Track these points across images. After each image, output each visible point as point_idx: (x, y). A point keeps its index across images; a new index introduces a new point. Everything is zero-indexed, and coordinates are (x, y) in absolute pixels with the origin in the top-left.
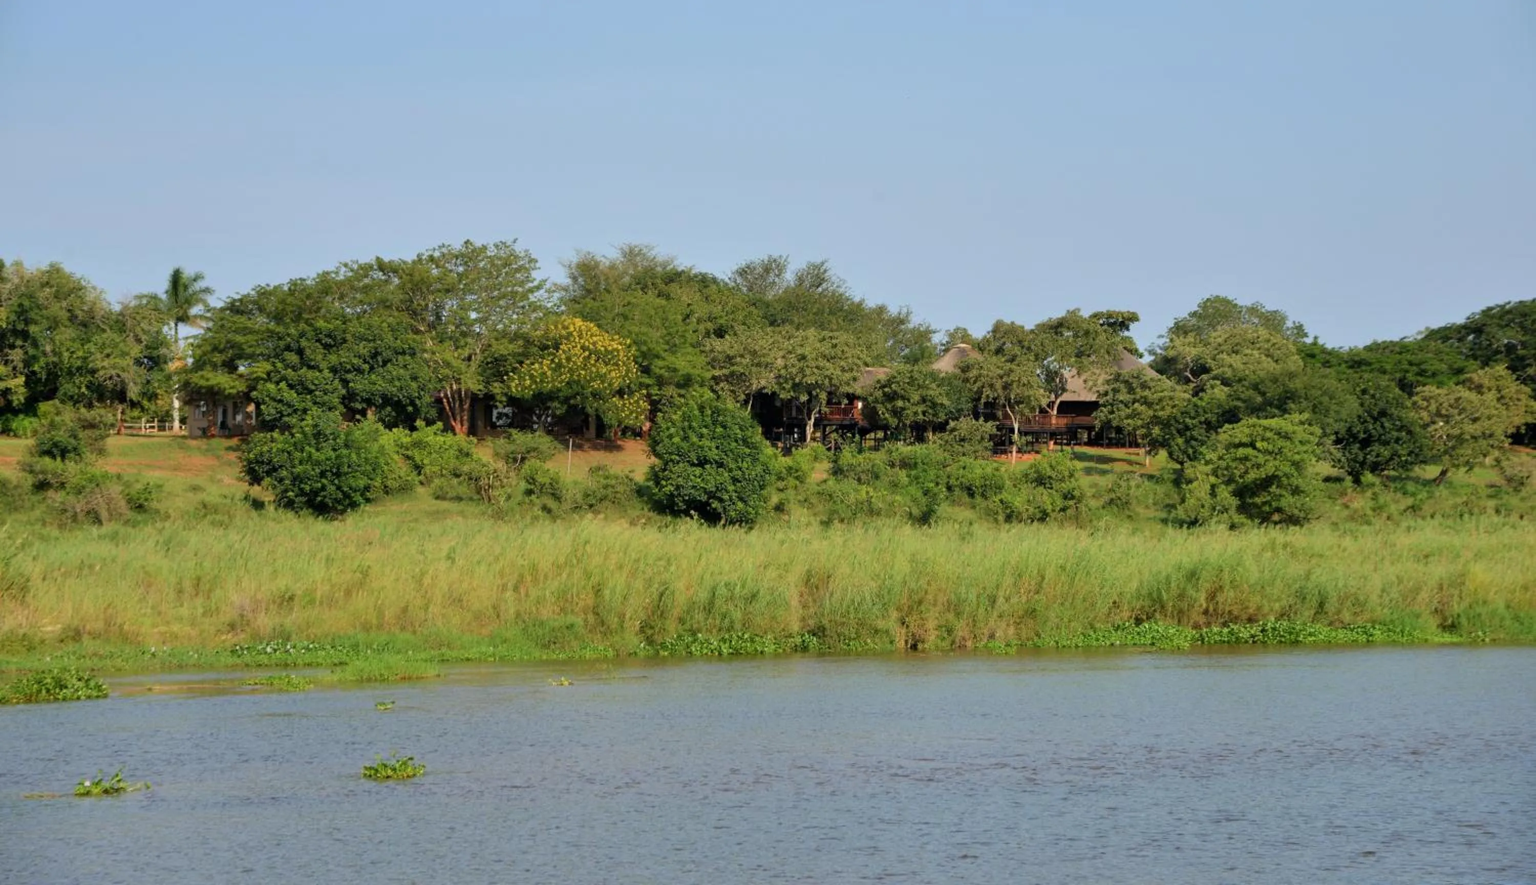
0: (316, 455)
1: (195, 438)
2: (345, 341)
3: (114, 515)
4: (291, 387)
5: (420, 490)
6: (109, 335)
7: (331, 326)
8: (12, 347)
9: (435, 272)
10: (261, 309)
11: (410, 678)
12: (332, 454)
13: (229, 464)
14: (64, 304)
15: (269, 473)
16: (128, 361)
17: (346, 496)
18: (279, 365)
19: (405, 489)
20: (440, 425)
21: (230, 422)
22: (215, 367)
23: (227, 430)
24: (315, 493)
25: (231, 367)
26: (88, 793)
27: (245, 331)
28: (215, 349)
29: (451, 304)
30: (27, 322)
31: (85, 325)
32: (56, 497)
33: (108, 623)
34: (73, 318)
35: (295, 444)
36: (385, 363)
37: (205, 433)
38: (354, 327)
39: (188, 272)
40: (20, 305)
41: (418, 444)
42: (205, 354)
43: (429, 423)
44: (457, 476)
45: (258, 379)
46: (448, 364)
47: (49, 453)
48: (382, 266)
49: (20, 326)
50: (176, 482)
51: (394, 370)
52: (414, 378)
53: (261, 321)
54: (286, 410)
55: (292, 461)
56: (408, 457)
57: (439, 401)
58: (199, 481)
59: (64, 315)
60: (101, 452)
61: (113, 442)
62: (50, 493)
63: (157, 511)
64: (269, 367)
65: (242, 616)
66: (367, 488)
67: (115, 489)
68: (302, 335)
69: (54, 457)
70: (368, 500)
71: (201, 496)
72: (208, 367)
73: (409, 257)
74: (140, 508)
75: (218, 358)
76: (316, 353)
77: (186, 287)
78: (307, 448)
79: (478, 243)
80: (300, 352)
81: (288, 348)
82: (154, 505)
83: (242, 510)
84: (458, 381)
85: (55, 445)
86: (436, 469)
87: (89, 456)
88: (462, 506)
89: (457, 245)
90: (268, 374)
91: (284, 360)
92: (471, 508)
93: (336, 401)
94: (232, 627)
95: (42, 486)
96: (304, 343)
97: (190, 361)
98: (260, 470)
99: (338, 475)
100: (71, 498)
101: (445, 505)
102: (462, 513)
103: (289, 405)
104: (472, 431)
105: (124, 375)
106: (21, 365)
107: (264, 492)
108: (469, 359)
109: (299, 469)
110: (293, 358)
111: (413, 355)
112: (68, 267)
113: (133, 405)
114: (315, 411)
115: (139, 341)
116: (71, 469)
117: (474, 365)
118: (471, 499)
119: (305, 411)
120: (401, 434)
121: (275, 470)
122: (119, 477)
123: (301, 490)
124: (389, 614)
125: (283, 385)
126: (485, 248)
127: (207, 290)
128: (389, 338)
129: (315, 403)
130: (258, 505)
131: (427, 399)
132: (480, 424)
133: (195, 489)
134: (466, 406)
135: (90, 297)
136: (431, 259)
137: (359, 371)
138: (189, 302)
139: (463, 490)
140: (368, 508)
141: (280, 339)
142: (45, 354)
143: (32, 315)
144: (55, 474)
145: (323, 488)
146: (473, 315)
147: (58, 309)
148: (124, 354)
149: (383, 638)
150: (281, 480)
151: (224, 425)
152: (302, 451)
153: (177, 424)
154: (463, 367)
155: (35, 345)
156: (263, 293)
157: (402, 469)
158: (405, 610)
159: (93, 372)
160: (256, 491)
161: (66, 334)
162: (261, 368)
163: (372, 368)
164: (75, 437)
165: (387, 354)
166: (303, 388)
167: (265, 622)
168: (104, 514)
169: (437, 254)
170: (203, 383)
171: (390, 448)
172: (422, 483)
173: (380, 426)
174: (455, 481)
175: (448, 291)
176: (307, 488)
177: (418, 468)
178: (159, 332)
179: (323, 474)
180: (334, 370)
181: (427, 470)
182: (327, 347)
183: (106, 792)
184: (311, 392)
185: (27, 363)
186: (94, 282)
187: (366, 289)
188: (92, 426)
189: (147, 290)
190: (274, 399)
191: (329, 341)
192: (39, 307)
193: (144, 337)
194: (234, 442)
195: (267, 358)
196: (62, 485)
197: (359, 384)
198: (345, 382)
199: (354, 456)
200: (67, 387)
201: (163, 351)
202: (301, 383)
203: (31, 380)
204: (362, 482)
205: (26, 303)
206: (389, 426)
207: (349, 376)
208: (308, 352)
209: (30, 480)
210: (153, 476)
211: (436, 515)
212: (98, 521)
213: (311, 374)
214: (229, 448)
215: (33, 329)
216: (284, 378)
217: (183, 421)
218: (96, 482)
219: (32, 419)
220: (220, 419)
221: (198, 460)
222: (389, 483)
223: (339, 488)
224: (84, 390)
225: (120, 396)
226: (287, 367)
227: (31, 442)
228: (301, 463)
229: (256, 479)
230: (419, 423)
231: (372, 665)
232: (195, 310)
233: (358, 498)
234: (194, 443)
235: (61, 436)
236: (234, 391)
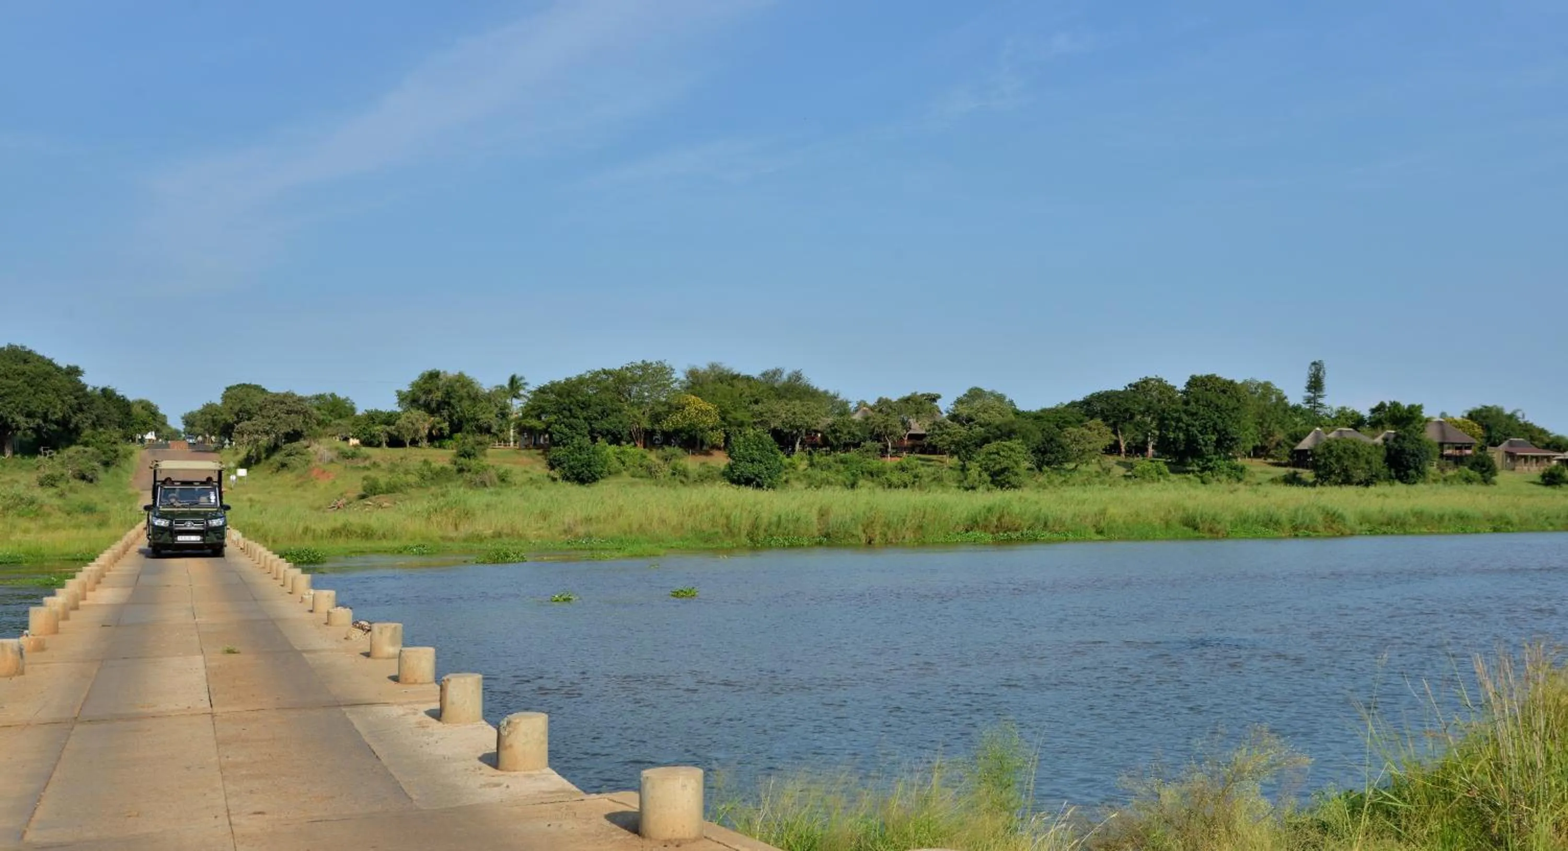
0: (579, 456)
1: (523, 449)
2: (590, 405)
3: (493, 484)
4: (566, 426)
5: (625, 473)
6: (484, 404)
7: (584, 399)
8: (443, 409)
9: (629, 374)
10: (552, 392)
11: (654, 555)
12: (586, 456)
13: (539, 461)
14: (465, 390)
15: (558, 465)
16: (493, 415)
17: (593, 475)
18: (561, 417)
19: (618, 473)
20: (632, 444)
21: (537, 442)
22: (532, 416)
23: (537, 446)
24: (579, 474)
25: (539, 417)
26: (557, 601)
27: (545, 401)
28: (533, 409)
29: (635, 389)
30: (450, 398)
31: (474, 399)
32: (468, 475)
33: (513, 530)
34: (469, 396)
35: (570, 452)
36: (607, 416)
37: (527, 447)
38: (594, 399)
39: (518, 375)
40: (447, 391)
41: (623, 452)
42: (528, 411)
43: (628, 443)
44: (641, 466)
45: (551, 423)
46: (635, 416)
47: (462, 456)
48: (605, 372)
49: (447, 400)
50: (517, 469)
51: (612, 419)
52: (621, 422)
53: (552, 397)
54: (564, 437)
55: (569, 460)
56: (618, 458)
57: (630, 433)
58: (527, 469)
59: (465, 395)
60: (485, 455)
61: (489, 451)
62: (465, 474)
63: (510, 482)
64: (556, 417)
65: (569, 528)
66: (602, 472)
67: (493, 472)
68: (571, 403)
69: (465, 457)
70: (602, 478)
71: (530, 475)
72: (529, 417)
73: (618, 368)
74: (503, 480)
75: (534, 413)
76: (578, 412)
77: (516, 382)
78: (575, 454)
79: (648, 362)
80: (570, 410)
81: (565, 409)
82: (509, 479)
83: (548, 482)
84: (639, 424)
85: (466, 452)
86: (631, 464)
87: (482, 458)
88: (644, 480)
89: (639, 363)
90: (556, 420)
91: (562, 415)
92: (648, 481)
93: (586, 433)
94: (565, 531)
95: (461, 471)
96: (572, 407)
97: (521, 414)
98: (555, 463)
99: (589, 466)
100: (474, 476)
101: (637, 480)
102: (644, 484)
103: (566, 435)
104: (645, 447)
105: (491, 421)
106: (447, 418)
107: (555, 473)
108: (644, 413)
109: (572, 463)
110: (567, 413)
111: (620, 412)
112: (467, 374)
113: (495, 434)
114: (579, 437)
115: (496, 406)
116: (473, 463)
117: (647, 415)
118: (647, 477)
119: (573, 437)
120: (614, 447)
121: (561, 463)
122: (493, 466)
123: (573, 472)
124: (635, 526)
125: (563, 425)
126: (651, 364)
127: (526, 384)
128: (609, 405)
129: (577, 434)
130: (554, 480)
131: (626, 432)
132: (648, 444)
133: (526, 472)
134: (642, 435)
135: (477, 387)
136: (627, 368)
137: (596, 419)
138: (518, 388)
139: (644, 473)
140: (603, 481)
141: (561, 404)
142: (457, 412)
143: (452, 394)
144: (466, 465)
145: (583, 472)
146: (646, 394)
147: (463, 392)
148: (491, 412)
149: (634, 537)
150: (564, 468)
151: (535, 444)
152: (573, 455)
153: (512, 444)
154: (642, 416)
155: (453, 408)
156: (553, 384)
157: (617, 464)
158: (641, 526)
159: (478, 420)
160: (552, 473)
161: (466, 403)
162: (553, 418)
163: (602, 418)
164: (473, 448)
165: (608, 411)
166: (571, 427)
167: (581, 530)
168: (488, 484)
169: (630, 366)
170: (527, 425)
171: (611, 453)
172: (625, 470)
173: (607, 444)
174: (640, 469)
175: (635, 383)
176: (575, 472)
177: (623, 463)
178: (505, 402)
179: (582, 466)
180: (585, 419)
181: (627, 464)
182: (582, 408)
183: (564, 600)
184: (575, 429)
185: (450, 416)
186: (478, 380)
187: (599, 382)
188: (480, 444)
189: (499, 383)
190: (559, 432)
191: (583, 406)
192: (455, 391)
193: (499, 405)
194: (540, 451)
195: (555, 413)
196: (469, 470)
197: (596, 425)
198: (590, 424)
199: (596, 458)
200: (467, 427)
201: (507, 411)
202: (571, 425)
203: (451, 424)
204: (599, 469)
205: (450, 389)
206: (610, 444)
207: (593, 422)
208: (574, 411)
209: (455, 468)
210: (507, 466)
211: (632, 485)
212: (485, 485)
213: (575, 421)
214: (539, 454)
215: (452, 401)
216: (564, 423)
217: (515, 442)
218: (484, 469)
219: (452, 441)
220: (533, 441)
221: (525, 459)
222: (611, 470)
223: (590, 472)
224: (474, 428)
225: (488, 430)
226: (564, 417)
227: (455, 451)
228: (573, 460)
229: (552, 467)
230: (623, 443)
231: (636, 549)
232: (522, 392)
233: (597, 476)
234: (523, 452)
235: (468, 448)
236: (541, 428)
